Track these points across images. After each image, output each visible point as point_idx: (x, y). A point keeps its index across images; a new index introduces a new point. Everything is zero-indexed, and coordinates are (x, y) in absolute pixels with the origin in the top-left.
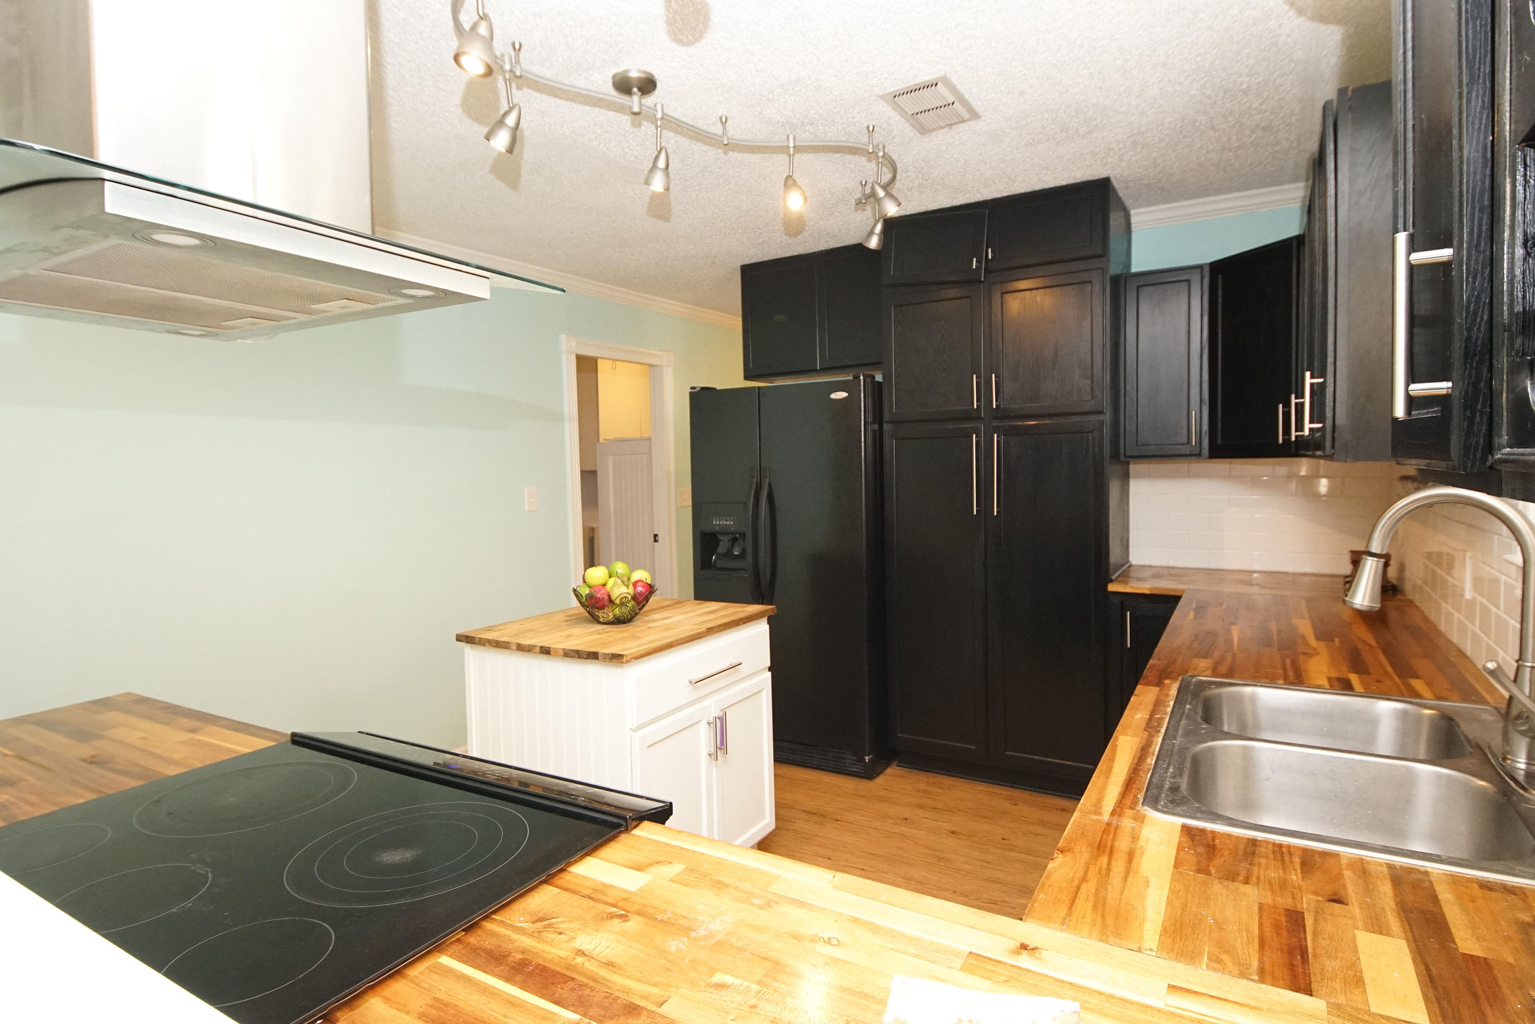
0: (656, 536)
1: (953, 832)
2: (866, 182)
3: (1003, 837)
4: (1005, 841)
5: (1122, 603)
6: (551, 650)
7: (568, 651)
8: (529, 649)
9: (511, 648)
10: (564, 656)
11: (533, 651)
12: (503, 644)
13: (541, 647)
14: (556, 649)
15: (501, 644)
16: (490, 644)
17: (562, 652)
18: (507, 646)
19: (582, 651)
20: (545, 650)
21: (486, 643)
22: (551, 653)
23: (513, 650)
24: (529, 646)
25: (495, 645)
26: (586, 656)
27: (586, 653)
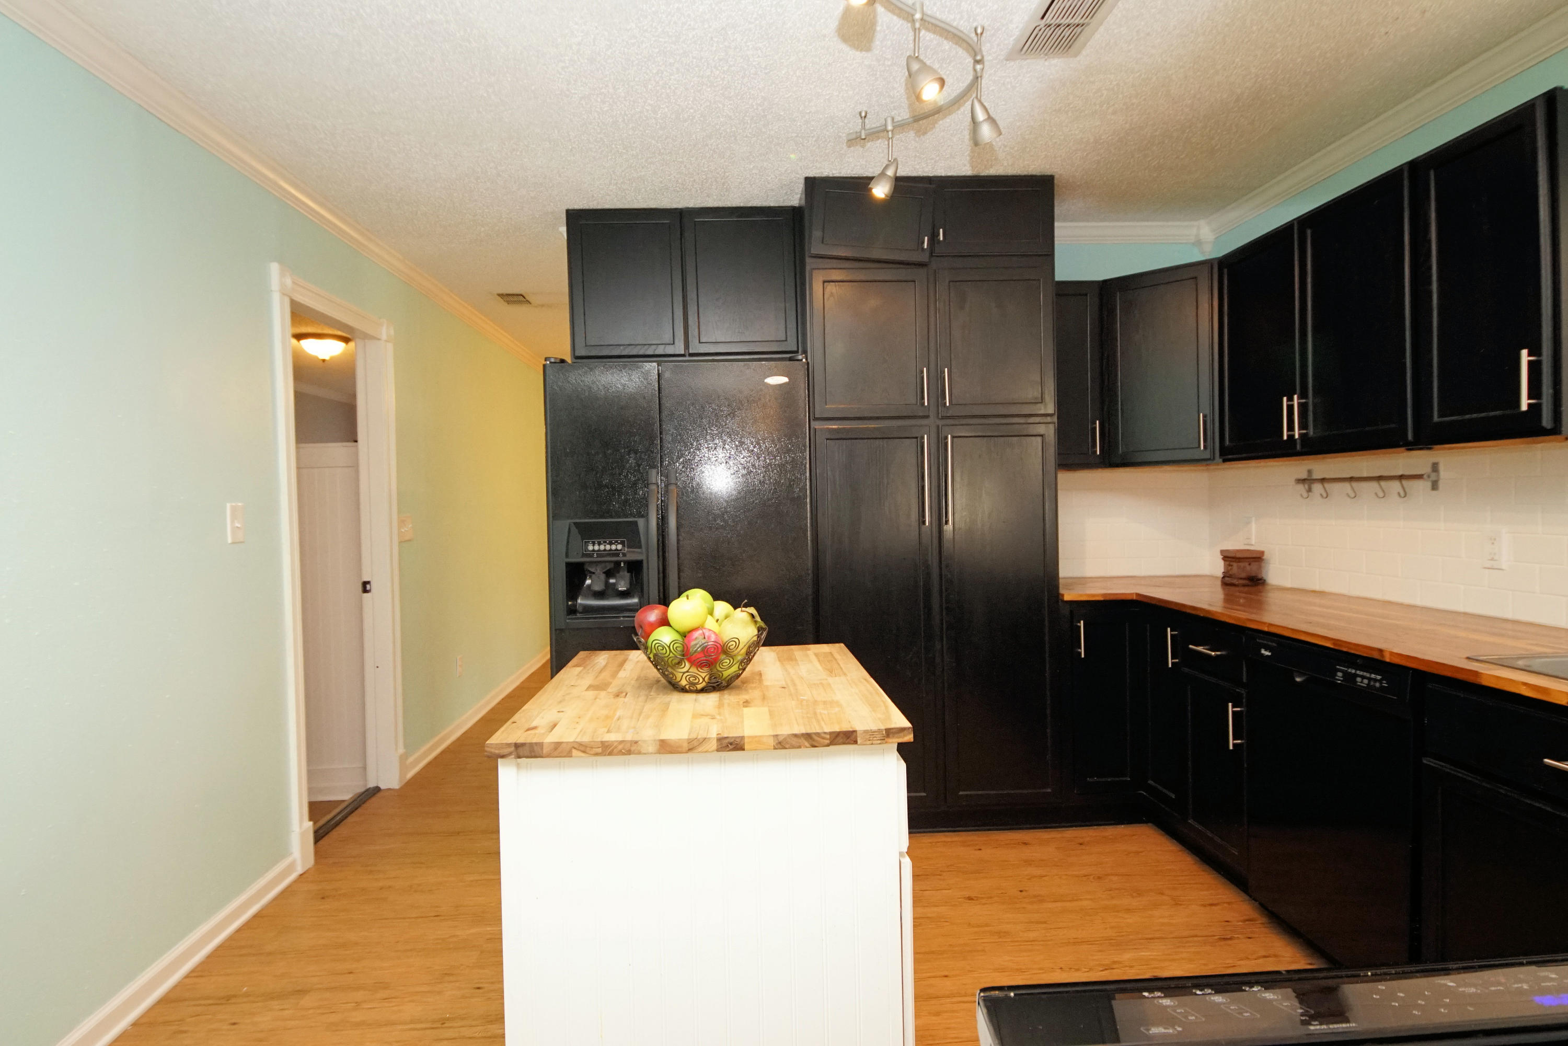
0: (365, 584)
1: (970, 899)
2: (866, 113)
3: (1021, 889)
4: (1023, 893)
5: (1071, 612)
6: (746, 740)
7: (785, 739)
8: (691, 747)
9: (643, 751)
10: (775, 748)
11: (700, 749)
12: (620, 747)
13: (720, 740)
14: (757, 739)
15: (616, 747)
16: (584, 752)
17: (772, 742)
18: (633, 749)
19: (818, 734)
20: (731, 744)
21: (574, 750)
22: (746, 747)
23: (648, 753)
24: (690, 741)
25: (600, 750)
26: (828, 742)
27: (828, 736)
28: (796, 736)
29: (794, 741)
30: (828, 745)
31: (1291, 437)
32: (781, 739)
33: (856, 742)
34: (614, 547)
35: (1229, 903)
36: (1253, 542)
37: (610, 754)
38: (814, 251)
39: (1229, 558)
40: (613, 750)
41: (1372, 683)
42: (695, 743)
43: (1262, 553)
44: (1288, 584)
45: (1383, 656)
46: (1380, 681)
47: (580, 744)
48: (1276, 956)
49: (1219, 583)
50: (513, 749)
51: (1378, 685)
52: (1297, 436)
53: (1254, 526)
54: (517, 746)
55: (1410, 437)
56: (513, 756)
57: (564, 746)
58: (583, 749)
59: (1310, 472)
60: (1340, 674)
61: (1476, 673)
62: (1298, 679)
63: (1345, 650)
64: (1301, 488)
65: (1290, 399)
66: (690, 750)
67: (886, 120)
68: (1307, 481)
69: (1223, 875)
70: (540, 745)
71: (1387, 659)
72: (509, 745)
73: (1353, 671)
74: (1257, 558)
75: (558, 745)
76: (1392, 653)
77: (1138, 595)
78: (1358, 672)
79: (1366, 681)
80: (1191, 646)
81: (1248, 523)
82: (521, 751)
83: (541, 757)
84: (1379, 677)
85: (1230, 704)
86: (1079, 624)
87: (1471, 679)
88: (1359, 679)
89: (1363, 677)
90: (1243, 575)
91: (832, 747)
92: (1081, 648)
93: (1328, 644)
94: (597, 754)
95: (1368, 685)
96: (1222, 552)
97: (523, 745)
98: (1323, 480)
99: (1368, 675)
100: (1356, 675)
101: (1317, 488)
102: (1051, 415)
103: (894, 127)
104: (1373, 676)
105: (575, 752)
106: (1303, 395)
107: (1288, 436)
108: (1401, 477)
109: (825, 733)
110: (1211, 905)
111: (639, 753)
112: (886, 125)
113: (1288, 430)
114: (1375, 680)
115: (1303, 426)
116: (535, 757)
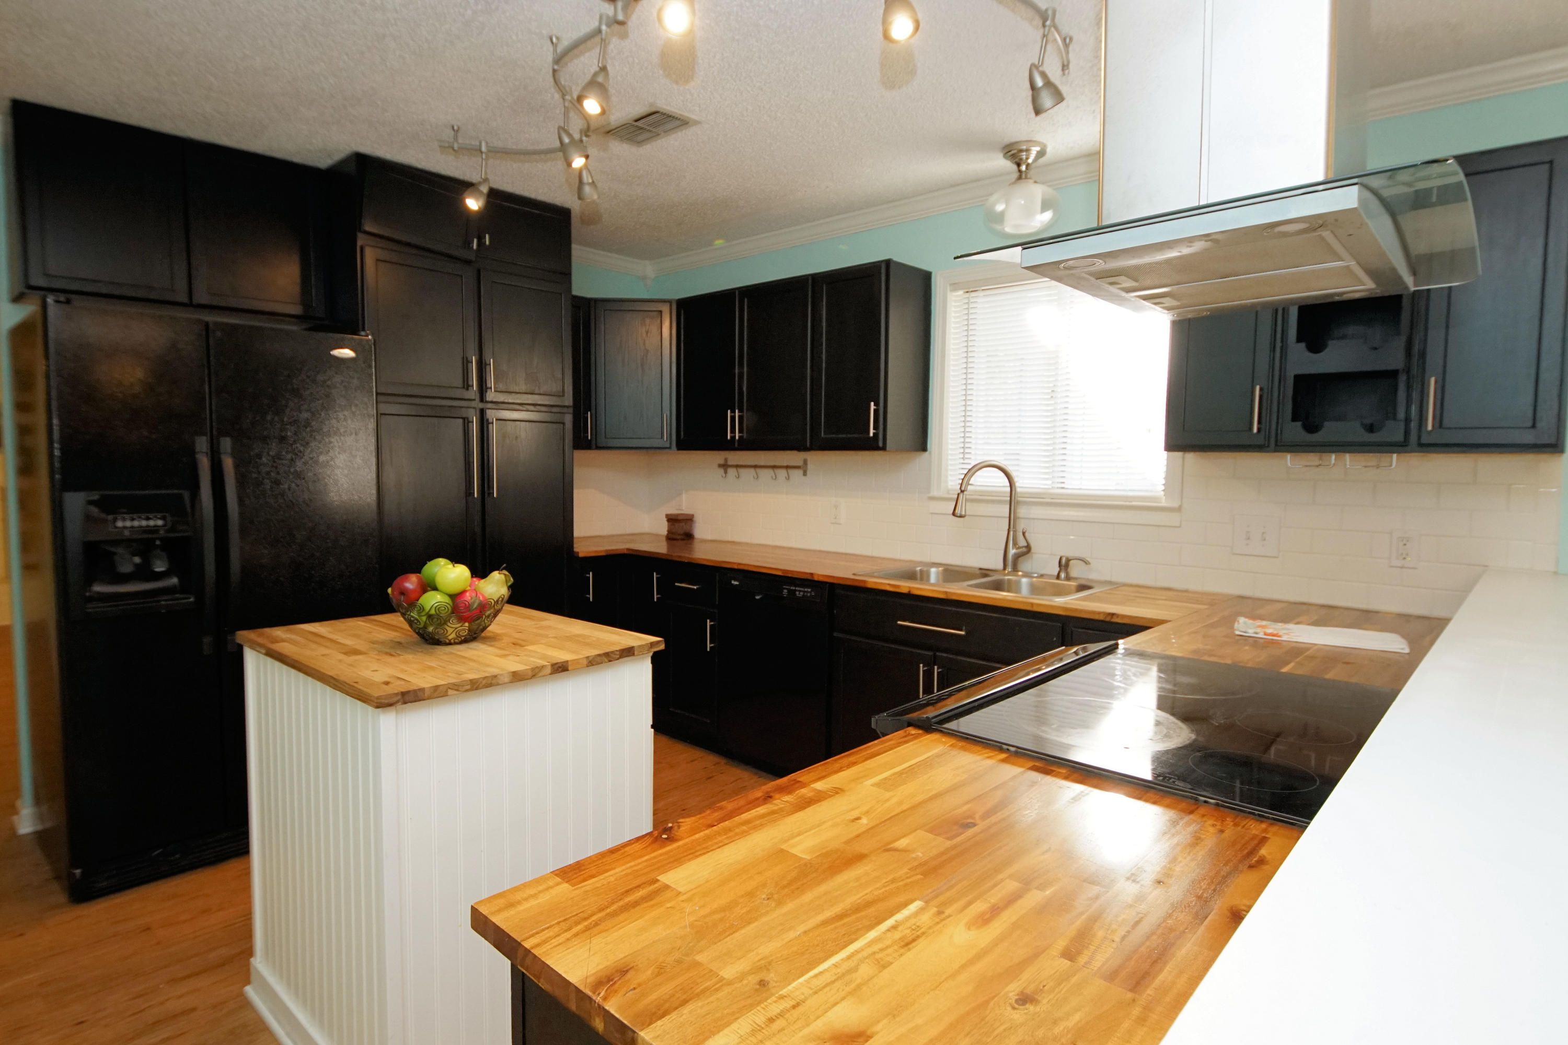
2: (458, 129)
5: (582, 566)
6: (569, 663)
7: (594, 658)
8: (534, 674)
9: (500, 682)
10: (588, 666)
11: (540, 674)
12: (484, 682)
13: (553, 665)
14: (576, 661)
15: (481, 682)
16: (457, 690)
17: (585, 662)
18: (493, 682)
19: (612, 652)
20: (560, 667)
21: (449, 690)
22: (570, 668)
23: (504, 684)
24: (533, 669)
25: (468, 687)
26: (618, 656)
27: (618, 653)
28: (599, 655)
29: (599, 659)
30: (618, 659)
31: (733, 438)
32: (590, 659)
33: (633, 654)
34: (152, 523)
35: (701, 758)
36: (684, 508)
37: (477, 689)
38: (367, 228)
39: (672, 520)
40: (479, 685)
41: (805, 594)
42: (537, 670)
43: (693, 516)
44: (710, 537)
45: (813, 577)
46: (810, 592)
47: (454, 684)
48: (740, 779)
49: (664, 539)
50: (399, 697)
51: (809, 594)
52: (737, 438)
53: (684, 496)
54: (403, 694)
55: (808, 445)
56: (400, 703)
57: (441, 688)
58: (456, 688)
59: (726, 460)
60: (785, 591)
61: (864, 582)
62: (757, 597)
63: (790, 575)
64: (722, 471)
65: (733, 411)
66: (534, 676)
67: (480, 143)
68: (725, 466)
69: (689, 743)
70: (422, 690)
71: (816, 578)
72: (397, 694)
73: (794, 588)
74: (689, 520)
75: (436, 688)
76: (819, 575)
77: (628, 549)
78: (797, 588)
79: (802, 593)
80: (676, 584)
81: (680, 494)
82: (407, 698)
83: (424, 700)
84: (809, 590)
85: (708, 620)
86: (587, 575)
87: (862, 585)
88: (797, 593)
89: (800, 591)
90: (682, 532)
91: (621, 660)
92: (589, 594)
93: (780, 573)
94: (467, 691)
95: (803, 595)
96: (667, 516)
97: (408, 692)
98: (737, 466)
99: (803, 589)
100: (795, 590)
101: (732, 472)
102: (568, 407)
103: (489, 151)
104: (806, 590)
105: (450, 692)
106: (741, 411)
107: (731, 437)
108: (787, 467)
109: (617, 651)
110: (692, 761)
111: (498, 684)
112: (480, 146)
113: (731, 433)
114: (807, 592)
115: (741, 431)
116: (420, 700)
